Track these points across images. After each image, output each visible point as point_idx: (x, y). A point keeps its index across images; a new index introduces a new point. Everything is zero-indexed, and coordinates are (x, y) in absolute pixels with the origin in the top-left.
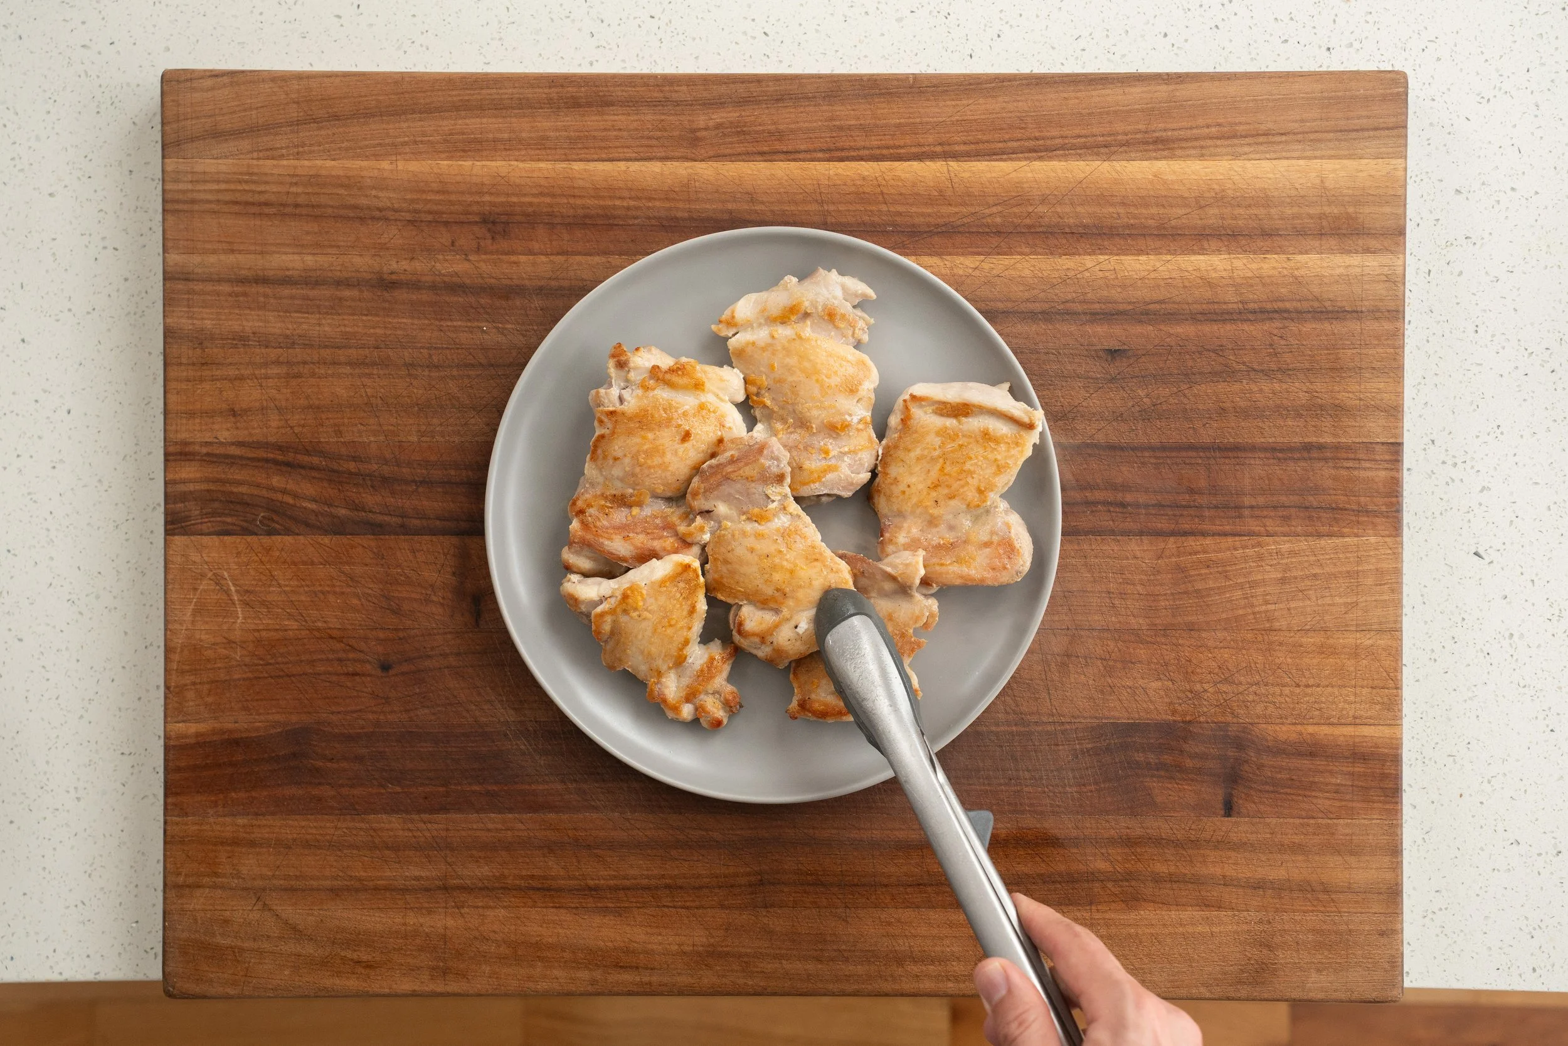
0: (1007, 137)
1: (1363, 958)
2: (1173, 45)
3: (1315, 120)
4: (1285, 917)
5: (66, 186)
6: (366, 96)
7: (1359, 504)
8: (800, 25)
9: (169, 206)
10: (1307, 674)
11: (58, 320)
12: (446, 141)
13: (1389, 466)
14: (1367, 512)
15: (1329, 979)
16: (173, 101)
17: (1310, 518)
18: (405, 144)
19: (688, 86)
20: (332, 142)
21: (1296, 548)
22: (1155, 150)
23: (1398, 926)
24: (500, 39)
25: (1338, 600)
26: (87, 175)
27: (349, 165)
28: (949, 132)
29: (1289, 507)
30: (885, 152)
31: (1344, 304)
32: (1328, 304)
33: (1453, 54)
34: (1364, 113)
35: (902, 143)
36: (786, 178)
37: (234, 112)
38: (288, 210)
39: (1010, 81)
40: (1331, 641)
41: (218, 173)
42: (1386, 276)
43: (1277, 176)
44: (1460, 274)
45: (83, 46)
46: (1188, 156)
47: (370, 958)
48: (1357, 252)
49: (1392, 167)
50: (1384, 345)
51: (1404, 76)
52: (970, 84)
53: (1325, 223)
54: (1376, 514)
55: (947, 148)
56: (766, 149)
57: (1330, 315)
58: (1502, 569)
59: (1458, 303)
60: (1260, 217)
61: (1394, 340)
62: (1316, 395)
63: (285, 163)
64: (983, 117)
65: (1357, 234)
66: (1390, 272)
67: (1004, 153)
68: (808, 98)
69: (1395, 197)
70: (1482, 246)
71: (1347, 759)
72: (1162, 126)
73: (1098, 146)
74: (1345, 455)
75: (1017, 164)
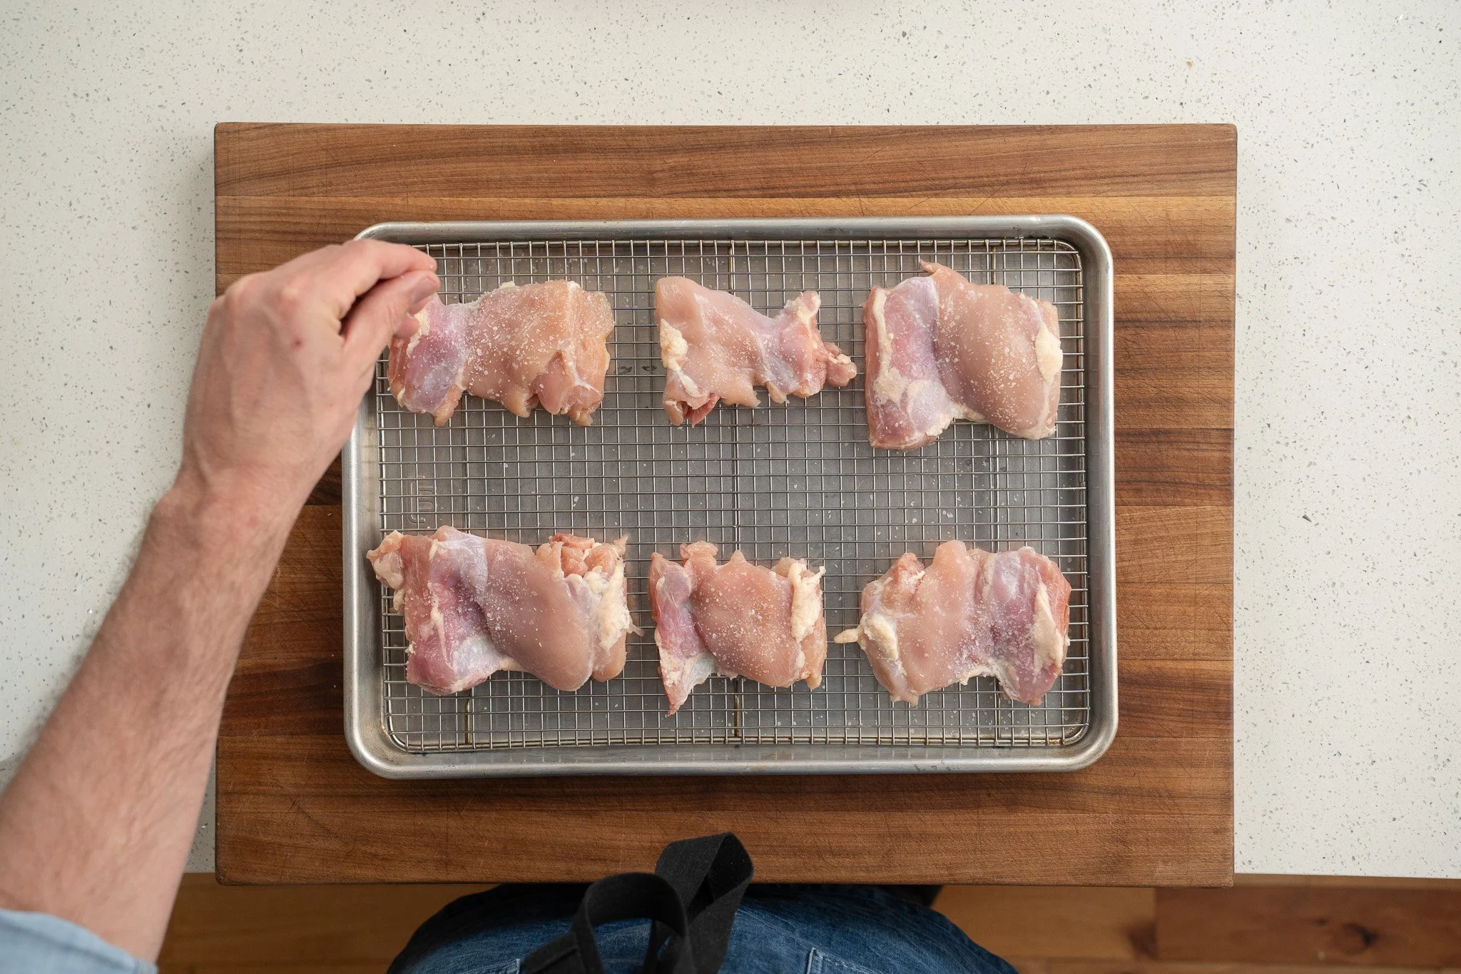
0: (909, 177)
1: (1201, 851)
2: (1054, 101)
3: (1161, 164)
4: (1138, 817)
5: (146, 221)
6: (382, 144)
7: (1197, 479)
8: (748, 85)
9: (220, 235)
10: (1155, 618)
11: (140, 331)
12: (448, 181)
13: (1222, 448)
14: (1205, 486)
15: (1173, 868)
16: (224, 148)
17: (1158, 490)
18: (415, 183)
19: (647, 136)
20: (354, 182)
21: (1147, 516)
22: (1030, 189)
23: (1230, 825)
24: (502, 98)
25: (1180, 558)
26: (163, 212)
27: (369, 201)
28: (861, 174)
29: (1140, 481)
30: (809, 190)
31: (1185, 314)
32: (1172, 315)
33: (1283, 108)
34: (1202, 159)
35: (823, 183)
36: (727, 211)
37: (274, 158)
38: (318, 238)
39: (911, 132)
40: (1174, 592)
41: (261, 207)
42: (1220, 292)
43: (1131, 210)
44: (1291, 287)
45: (159, 106)
46: (1057, 193)
47: (386, 852)
48: (1196, 272)
49: (1224, 203)
50: (1217, 348)
51: (1234, 128)
52: (879, 135)
53: (1169, 248)
54: (1211, 487)
55: (860, 187)
56: (711, 187)
57: (1174, 324)
58: (1326, 530)
59: (1289, 312)
60: (1117, 243)
61: (1227, 345)
62: (1163, 389)
63: (316, 199)
64: (889, 161)
65: (1196, 258)
66: (1223, 289)
67: (906, 191)
68: (746, 147)
69: (1227, 228)
70: (1308, 265)
71: (1188, 688)
72: (1036, 169)
73: (984, 185)
74: (1186, 439)
75: (917, 200)
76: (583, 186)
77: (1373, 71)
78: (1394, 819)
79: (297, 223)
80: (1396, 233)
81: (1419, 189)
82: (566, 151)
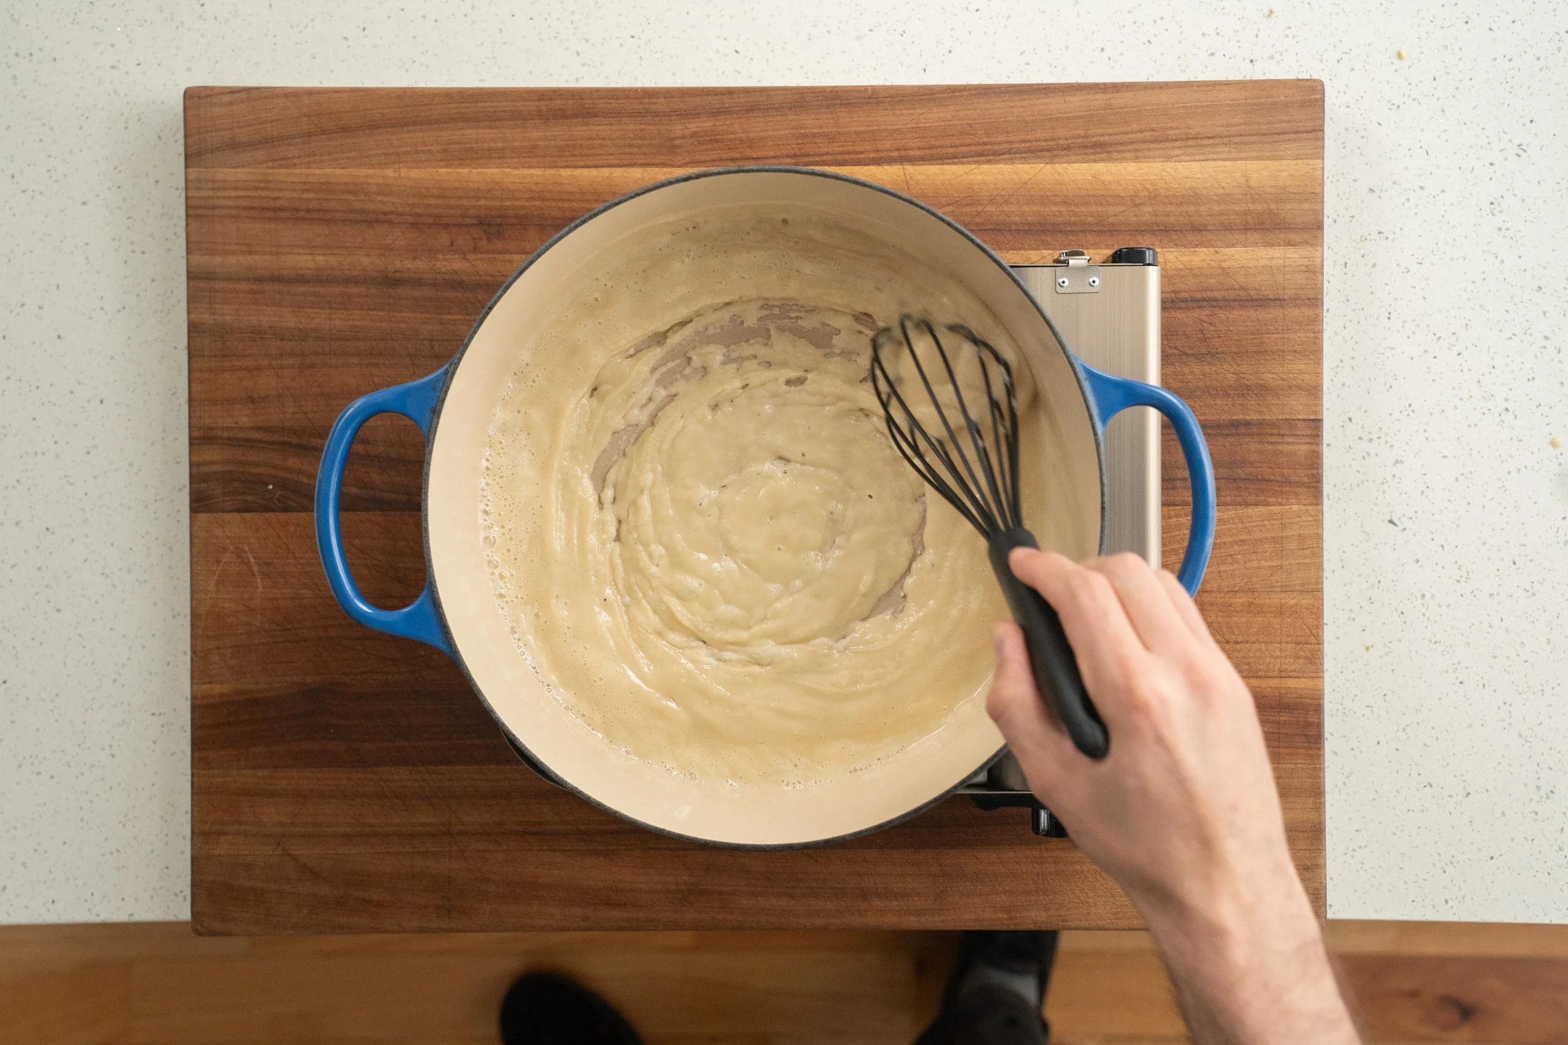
0: (958, 142)
2: (1110, 58)
3: (1240, 125)
5: (97, 196)
6: (371, 110)
7: (1283, 475)
8: (768, 43)
9: (191, 212)
10: (1236, 631)
11: (91, 318)
12: (445, 150)
13: (1309, 440)
14: (1290, 483)
16: (195, 115)
17: (1238, 488)
18: (409, 153)
19: (666, 98)
20: (340, 152)
21: (1226, 517)
22: (1093, 154)
23: (1322, 862)
25: (1264, 563)
26: (117, 186)
27: (356, 173)
28: (905, 139)
30: (847, 157)
31: (1268, 292)
32: (1252, 293)
34: (1285, 118)
35: (862, 149)
37: (251, 125)
38: (301, 214)
39: (960, 91)
40: (1258, 601)
41: (237, 181)
42: (1306, 266)
43: (1206, 176)
44: (1374, 265)
45: (112, 67)
46: (1124, 159)
47: (380, 898)
48: (1279, 245)
49: (1310, 167)
50: (1304, 330)
51: (1321, 84)
52: (924, 95)
53: (1249, 219)
54: (1298, 484)
55: (903, 153)
56: (737, 155)
57: (1255, 303)
58: (1415, 535)
59: (1372, 293)
60: (1190, 214)
61: (1314, 325)
62: (1243, 376)
63: (297, 171)
64: (936, 124)
65: (1280, 229)
66: (1309, 263)
67: (955, 157)
68: (776, 109)
69: (1314, 195)
70: (1393, 240)
71: (1274, 708)
72: (1100, 131)
73: (1042, 150)
74: (1269, 431)
75: (966, 168)
76: (595, 155)
77: (1467, 22)
78: (1492, 858)
79: (276, 198)
80: (1492, 203)
81: (1518, 155)
82: (575, 116)
